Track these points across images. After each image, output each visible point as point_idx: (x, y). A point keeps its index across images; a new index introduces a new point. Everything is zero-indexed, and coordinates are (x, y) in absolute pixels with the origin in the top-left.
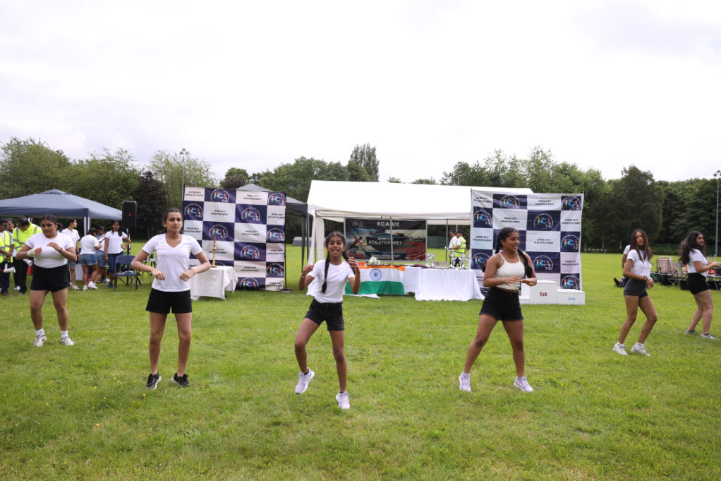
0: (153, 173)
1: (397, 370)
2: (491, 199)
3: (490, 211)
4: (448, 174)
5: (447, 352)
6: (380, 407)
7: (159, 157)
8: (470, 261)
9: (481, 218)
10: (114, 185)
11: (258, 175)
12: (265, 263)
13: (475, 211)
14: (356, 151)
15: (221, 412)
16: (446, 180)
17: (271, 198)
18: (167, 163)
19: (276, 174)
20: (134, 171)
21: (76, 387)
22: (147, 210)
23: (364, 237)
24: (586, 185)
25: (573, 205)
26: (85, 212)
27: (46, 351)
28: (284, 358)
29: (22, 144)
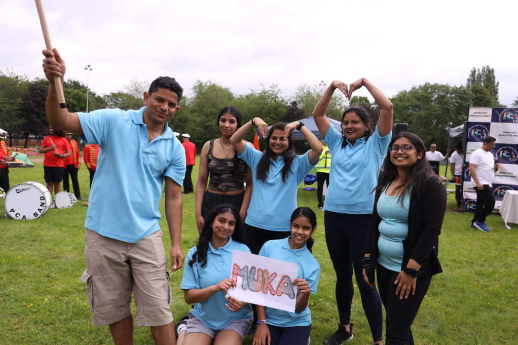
0: (298, 102)
7: (302, 89)
18: (308, 93)
20: (283, 101)
29: (203, 84)
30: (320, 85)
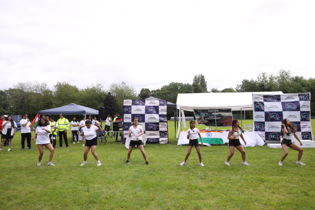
0: (111, 92)
1: (223, 185)
2: (262, 98)
3: (262, 103)
4: (239, 85)
5: (246, 174)
6: (216, 205)
7: (113, 86)
8: (254, 128)
9: (258, 107)
10: (96, 98)
11: (154, 91)
12: (159, 131)
13: (254, 104)
14: (196, 77)
15: (142, 207)
16: (238, 88)
17: (160, 103)
18: (117, 88)
19: (162, 90)
20: (104, 92)
21: (80, 193)
22: (109, 108)
23: (203, 117)
24: (309, 86)
25: (305, 98)
26: (84, 112)
27: (69, 174)
28: (169, 178)
29: (62, 84)
30: (122, 84)
